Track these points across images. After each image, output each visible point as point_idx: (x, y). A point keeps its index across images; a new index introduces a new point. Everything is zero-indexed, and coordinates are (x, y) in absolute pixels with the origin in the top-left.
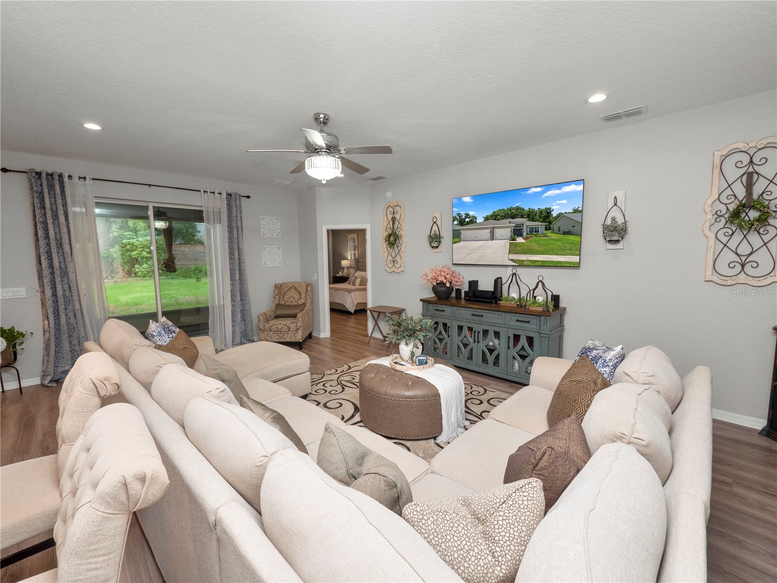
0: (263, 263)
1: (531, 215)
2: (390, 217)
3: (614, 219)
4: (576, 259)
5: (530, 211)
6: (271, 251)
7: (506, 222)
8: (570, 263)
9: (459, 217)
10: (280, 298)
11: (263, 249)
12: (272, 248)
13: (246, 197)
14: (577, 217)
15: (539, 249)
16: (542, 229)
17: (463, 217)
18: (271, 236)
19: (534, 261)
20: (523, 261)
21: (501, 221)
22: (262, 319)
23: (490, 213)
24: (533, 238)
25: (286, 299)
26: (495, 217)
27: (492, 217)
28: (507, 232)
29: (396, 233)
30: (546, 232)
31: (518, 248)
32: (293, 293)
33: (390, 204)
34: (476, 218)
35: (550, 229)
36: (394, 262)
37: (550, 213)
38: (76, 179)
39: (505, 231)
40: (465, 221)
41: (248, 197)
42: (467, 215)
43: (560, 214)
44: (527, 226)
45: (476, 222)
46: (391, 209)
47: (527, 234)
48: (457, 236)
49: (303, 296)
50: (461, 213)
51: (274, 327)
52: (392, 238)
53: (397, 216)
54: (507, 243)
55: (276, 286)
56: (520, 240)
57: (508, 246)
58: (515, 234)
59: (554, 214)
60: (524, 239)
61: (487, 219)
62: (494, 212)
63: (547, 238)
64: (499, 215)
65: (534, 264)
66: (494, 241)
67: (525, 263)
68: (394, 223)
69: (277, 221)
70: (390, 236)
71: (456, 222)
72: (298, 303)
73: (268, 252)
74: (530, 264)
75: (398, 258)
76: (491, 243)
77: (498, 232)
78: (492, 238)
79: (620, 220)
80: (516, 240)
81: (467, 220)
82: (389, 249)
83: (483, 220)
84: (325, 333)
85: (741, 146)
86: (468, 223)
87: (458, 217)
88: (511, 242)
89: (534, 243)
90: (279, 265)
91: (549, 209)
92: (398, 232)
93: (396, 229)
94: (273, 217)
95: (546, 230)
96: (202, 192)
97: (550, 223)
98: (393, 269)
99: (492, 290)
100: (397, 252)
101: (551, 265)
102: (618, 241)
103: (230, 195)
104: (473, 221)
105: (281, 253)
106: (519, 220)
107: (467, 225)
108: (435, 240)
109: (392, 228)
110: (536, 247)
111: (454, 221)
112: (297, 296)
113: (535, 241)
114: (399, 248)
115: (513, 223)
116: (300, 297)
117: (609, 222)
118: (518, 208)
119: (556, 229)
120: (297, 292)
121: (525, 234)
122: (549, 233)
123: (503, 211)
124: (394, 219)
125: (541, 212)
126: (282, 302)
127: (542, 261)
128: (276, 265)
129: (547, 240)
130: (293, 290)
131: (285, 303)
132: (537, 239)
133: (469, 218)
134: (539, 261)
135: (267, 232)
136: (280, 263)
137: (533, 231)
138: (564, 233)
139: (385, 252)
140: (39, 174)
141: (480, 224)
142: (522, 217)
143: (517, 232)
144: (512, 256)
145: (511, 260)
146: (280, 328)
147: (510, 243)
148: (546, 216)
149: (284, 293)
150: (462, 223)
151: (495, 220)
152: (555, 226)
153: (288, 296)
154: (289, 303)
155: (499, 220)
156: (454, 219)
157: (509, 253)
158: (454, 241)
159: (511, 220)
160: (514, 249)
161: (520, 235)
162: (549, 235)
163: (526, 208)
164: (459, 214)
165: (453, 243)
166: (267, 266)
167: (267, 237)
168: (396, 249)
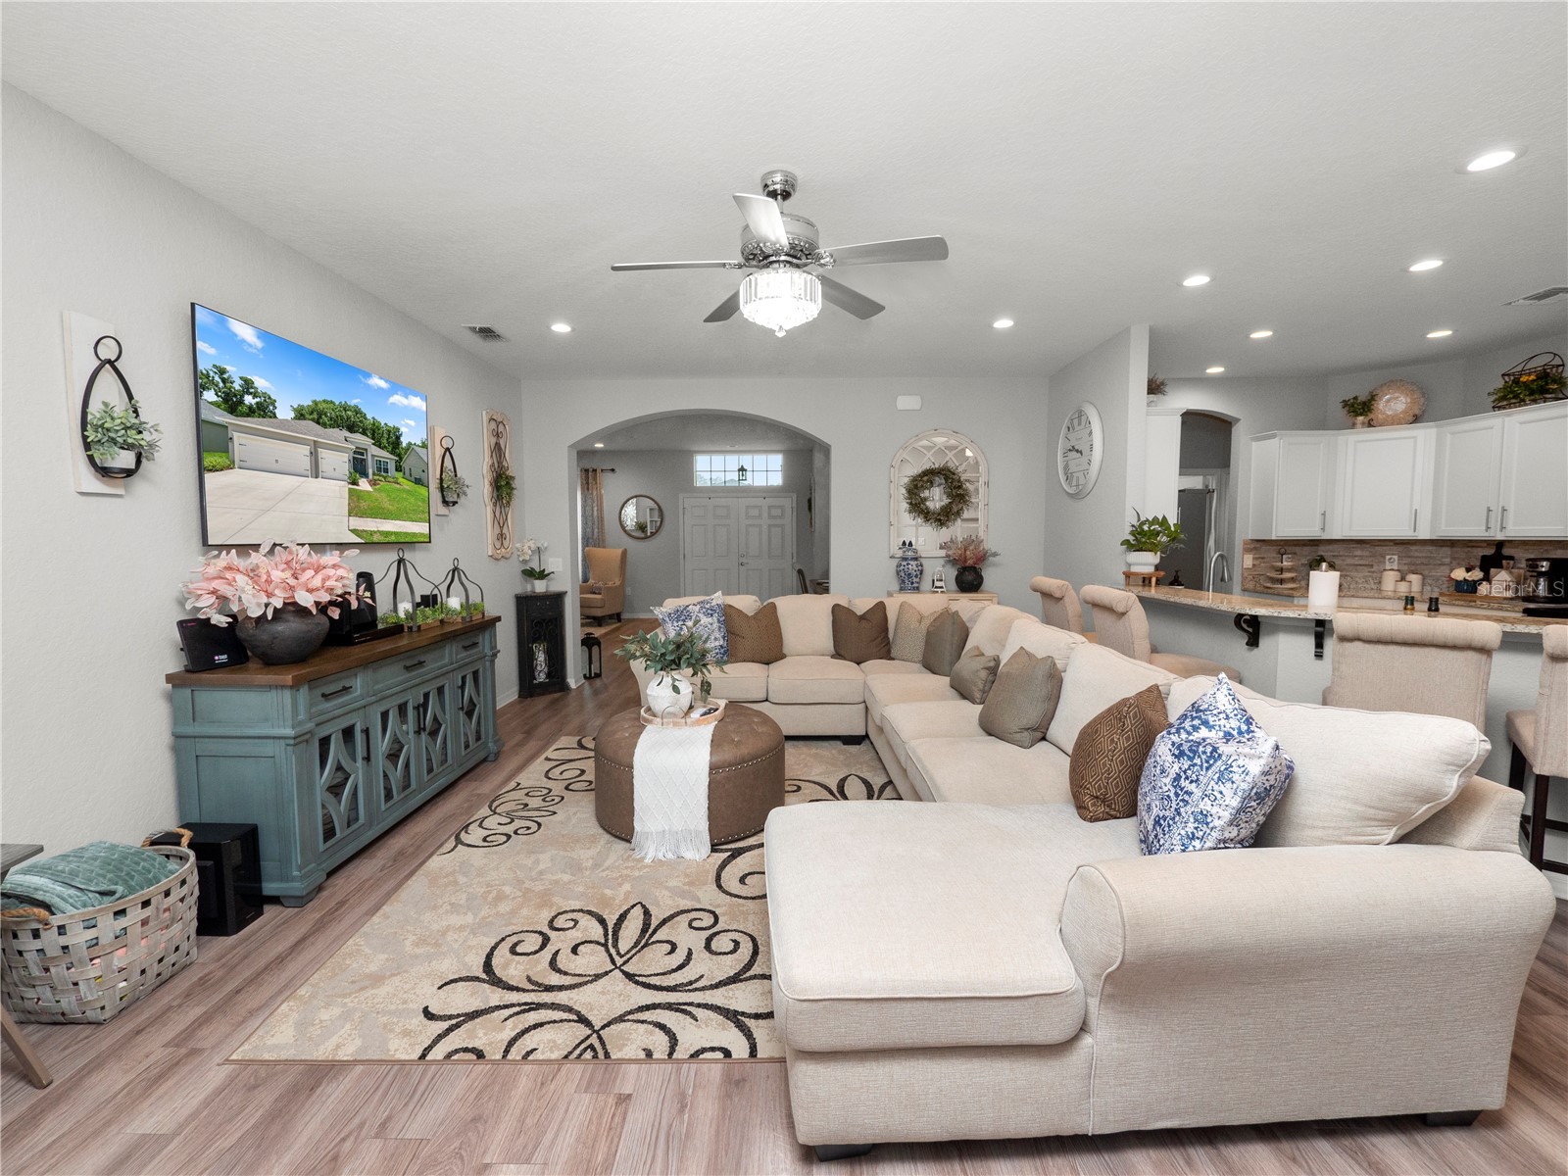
1: (375, 432)
4: (426, 529)
5: (374, 424)
7: (339, 435)
8: (420, 535)
9: (224, 381)
14: (424, 455)
15: (391, 507)
16: (391, 466)
17: (238, 387)
19: (387, 534)
20: (372, 533)
21: (330, 431)
23: (307, 402)
24: (382, 483)
26: (315, 414)
27: (312, 413)
28: (342, 462)
30: (396, 475)
31: (363, 504)
34: (274, 403)
35: (401, 471)
37: (399, 438)
39: (337, 462)
40: (241, 402)
42: (248, 385)
43: (410, 444)
44: (373, 456)
45: (275, 417)
47: (374, 474)
48: (213, 446)
50: (228, 368)
54: (345, 487)
56: (364, 485)
57: (347, 496)
58: (355, 469)
59: (404, 441)
60: (373, 483)
61: (300, 414)
62: (315, 403)
63: (398, 486)
64: (326, 416)
65: (387, 540)
66: (320, 479)
67: (375, 539)
71: (210, 396)
74: (381, 539)
76: (312, 484)
77: (327, 459)
78: (316, 471)
80: (358, 485)
81: (249, 400)
83: (293, 415)
86: (251, 412)
87: (217, 378)
88: (351, 486)
89: (383, 495)
91: (397, 430)
95: (396, 470)
97: (399, 458)
102: (453, 503)
104: (264, 409)
106: (360, 439)
107: (248, 415)
110: (387, 505)
115: (351, 442)
118: (357, 411)
121: (370, 471)
122: (399, 475)
123: (332, 406)
125: (390, 431)
127: (396, 533)
129: (399, 490)
132: (387, 486)
133: (255, 396)
134: (391, 533)
137: (380, 469)
138: (414, 481)
141: (284, 424)
142: (364, 433)
143: (359, 466)
144: (354, 522)
145: (354, 531)
147: (349, 489)
148: (391, 440)
151: (318, 423)
152: (406, 464)
155: (324, 425)
156: (200, 383)
157: (349, 516)
158: (210, 460)
159: (348, 434)
160: (357, 506)
161: (364, 474)
162: (401, 480)
163: (369, 417)
164: (222, 371)
165: (202, 470)
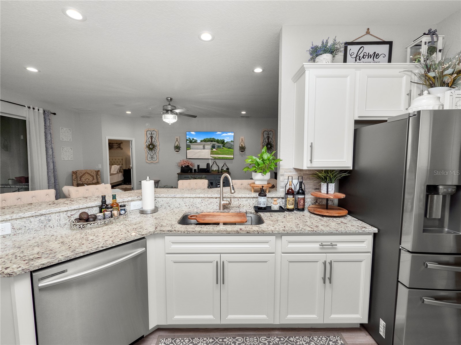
0: (62, 158)
1: (218, 141)
2: (149, 136)
3: (242, 145)
4: (232, 156)
6: (67, 150)
7: (209, 143)
8: (231, 158)
10: (77, 180)
11: (62, 149)
12: (67, 148)
13: (53, 114)
14: (232, 143)
15: (221, 153)
16: (222, 146)
17: (191, 140)
18: (67, 140)
19: (220, 157)
20: (216, 157)
21: (207, 143)
23: (203, 139)
26: (205, 141)
28: (210, 147)
30: (223, 147)
31: (214, 153)
32: (87, 177)
33: (150, 129)
34: (197, 141)
36: (152, 158)
37: (224, 141)
39: (209, 146)
41: (55, 114)
42: (193, 139)
43: (227, 142)
44: (217, 145)
46: (150, 132)
48: (188, 147)
49: (95, 178)
52: (151, 146)
53: (154, 136)
54: (210, 151)
55: (73, 172)
56: (214, 150)
58: (212, 147)
59: (225, 142)
60: (216, 149)
61: (201, 141)
62: (204, 139)
66: (205, 150)
67: (217, 158)
68: (152, 139)
69: (69, 131)
70: (149, 145)
71: (188, 142)
72: (93, 182)
73: (65, 151)
74: (218, 158)
75: (155, 156)
76: (203, 150)
77: (206, 147)
78: (204, 148)
79: (244, 146)
81: (193, 141)
82: (148, 151)
85: (266, 130)
86: (194, 142)
89: (219, 151)
90: (72, 159)
91: (224, 140)
92: (154, 144)
93: (153, 142)
94: (67, 128)
96: (26, 107)
97: (224, 144)
98: (152, 161)
99: (206, 168)
100: (154, 153)
101: (225, 158)
102: (243, 151)
103: (46, 111)
104: (196, 141)
105: (72, 151)
106: (214, 143)
108: (177, 148)
109: (150, 141)
111: (187, 141)
112: (91, 178)
113: (219, 150)
114: (155, 151)
115: (211, 144)
116: (93, 178)
117: (241, 146)
118: (213, 139)
119: (226, 147)
120: (90, 175)
121: (216, 148)
123: (208, 139)
124: (152, 137)
125: (221, 141)
128: (70, 159)
129: (223, 150)
130: (87, 175)
132: (220, 150)
135: (64, 137)
137: (219, 147)
138: (229, 148)
139: (145, 153)
141: (199, 143)
142: (215, 142)
143: (213, 147)
144: (212, 155)
145: (211, 157)
148: (223, 142)
149: (81, 177)
150: (191, 142)
151: (205, 142)
152: (226, 145)
153: (84, 178)
154: (85, 183)
155: (206, 142)
156: (187, 140)
157: (211, 154)
158: (187, 149)
159: (211, 142)
160: (212, 153)
161: (214, 148)
162: (224, 148)
163: (216, 139)
164: (189, 138)
165: (187, 150)
166: (65, 160)
167: (64, 140)
168: (153, 151)
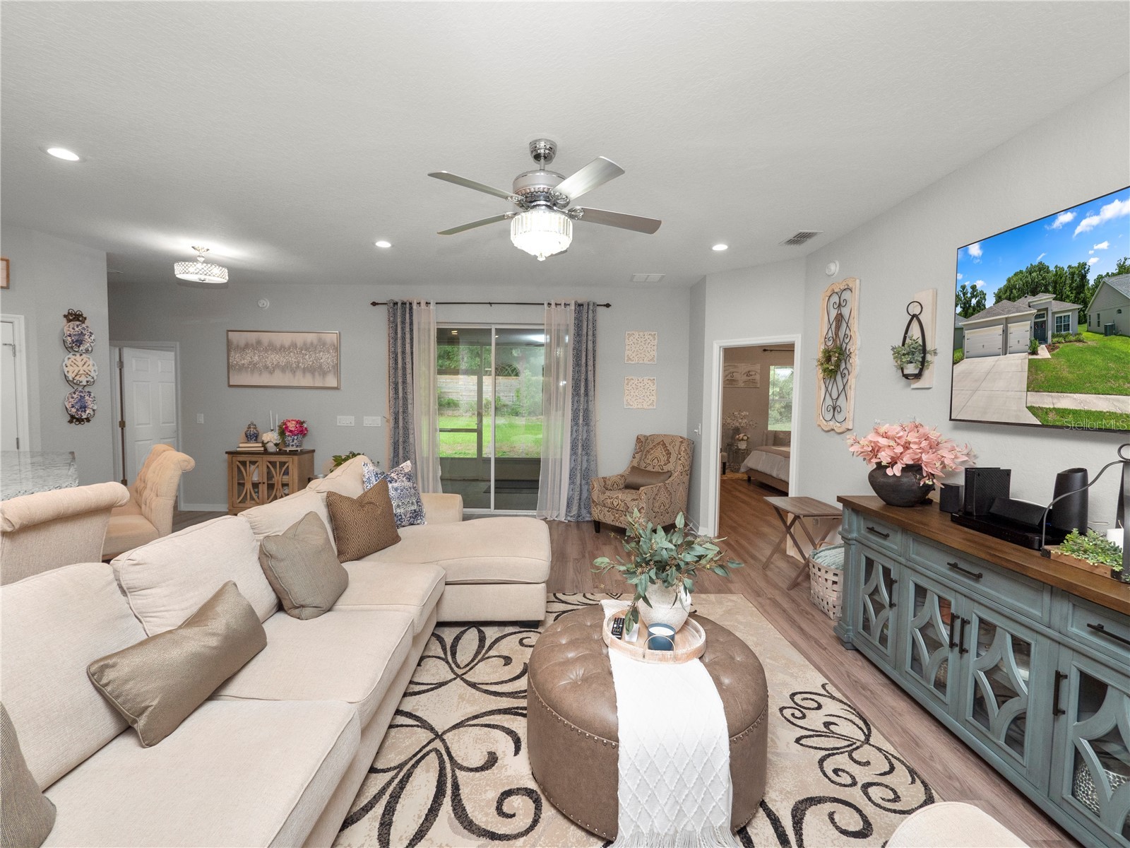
0: (625, 403)
2: (834, 313)
6: (639, 385)
10: (640, 458)
11: (626, 382)
12: (641, 380)
13: (604, 305)
18: (641, 362)
22: (596, 486)
25: (648, 462)
29: (841, 349)
32: (659, 453)
33: (835, 287)
36: (834, 409)
38: (423, 304)
41: (608, 306)
46: (835, 299)
49: (672, 459)
51: (609, 501)
53: (845, 312)
54: (1026, 359)
55: (638, 438)
66: (1008, 355)
68: (838, 328)
69: (651, 338)
70: (829, 353)
72: (663, 469)
73: (634, 386)
75: (841, 402)
82: (826, 381)
84: (706, 529)
88: (1031, 356)
90: (651, 407)
92: (844, 345)
93: (841, 338)
94: (646, 333)
96: (546, 305)
98: (833, 424)
99: (1046, 503)
100: (841, 388)
103: (581, 305)
105: (654, 387)
108: (913, 358)
109: (834, 338)
111: (955, 306)
112: (664, 459)
114: (845, 381)
116: (668, 460)
120: (665, 451)
124: (840, 318)
126: (643, 465)
128: (645, 406)
130: (660, 449)
131: (645, 467)
135: (634, 355)
136: (651, 404)
139: (819, 389)
140: (396, 304)
146: (615, 504)
147: (1030, 360)
149: (648, 452)
153: (652, 456)
154: (650, 468)
158: (956, 356)
165: (954, 364)
166: (631, 407)
167: (633, 362)
168: (839, 377)
